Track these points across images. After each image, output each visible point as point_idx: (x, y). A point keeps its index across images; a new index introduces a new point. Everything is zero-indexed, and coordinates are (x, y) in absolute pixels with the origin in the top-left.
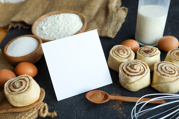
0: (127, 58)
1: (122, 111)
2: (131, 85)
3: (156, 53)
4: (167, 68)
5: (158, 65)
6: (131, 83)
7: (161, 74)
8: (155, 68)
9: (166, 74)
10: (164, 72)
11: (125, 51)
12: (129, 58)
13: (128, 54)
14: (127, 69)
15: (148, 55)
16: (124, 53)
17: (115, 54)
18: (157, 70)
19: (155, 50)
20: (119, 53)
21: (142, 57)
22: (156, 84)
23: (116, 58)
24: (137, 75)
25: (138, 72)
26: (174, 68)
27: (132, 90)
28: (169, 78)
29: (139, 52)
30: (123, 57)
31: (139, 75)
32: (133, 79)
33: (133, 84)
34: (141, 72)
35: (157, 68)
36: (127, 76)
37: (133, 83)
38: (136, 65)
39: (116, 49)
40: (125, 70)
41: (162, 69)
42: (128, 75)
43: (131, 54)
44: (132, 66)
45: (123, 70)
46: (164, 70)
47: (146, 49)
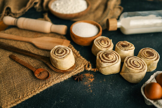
0: (106, 48)
1: (90, 87)
2: (103, 69)
3: (130, 48)
4: (135, 61)
5: (128, 58)
6: (103, 68)
7: (128, 66)
8: (125, 60)
9: (131, 66)
10: (131, 64)
11: (106, 42)
12: (107, 48)
13: (107, 45)
14: (102, 56)
15: (124, 48)
16: (105, 43)
17: (98, 43)
18: (126, 62)
19: (130, 46)
20: (101, 43)
21: (118, 49)
22: (123, 73)
23: (97, 46)
24: (109, 62)
25: (110, 60)
26: (140, 63)
27: (103, 73)
28: (133, 70)
29: (118, 45)
30: (103, 46)
31: (110, 62)
32: (105, 65)
33: (104, 69)
34: (112, 60)
35: (127, 60)
36: (100, 61)
37: (104, 67)
38: (110, 54)
39: (99, 40)
40: (101, 57)
41: (130, 62)
42: (102, 61)
43: (110, 46)
44: (107, 55)
45: (99, 57)
46: (132, 63)
47: (124, 44)
